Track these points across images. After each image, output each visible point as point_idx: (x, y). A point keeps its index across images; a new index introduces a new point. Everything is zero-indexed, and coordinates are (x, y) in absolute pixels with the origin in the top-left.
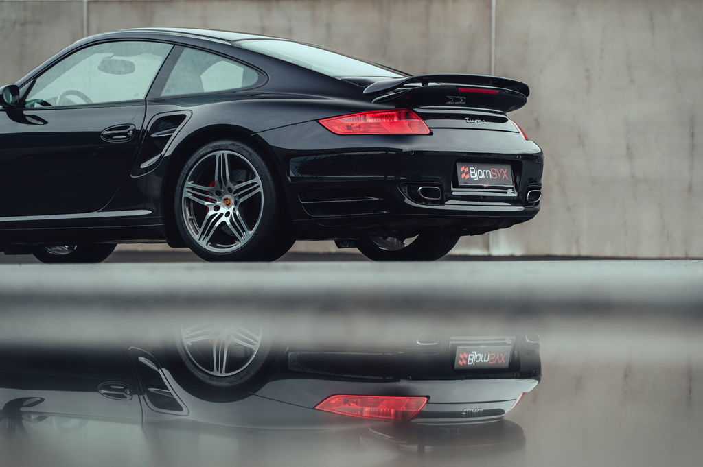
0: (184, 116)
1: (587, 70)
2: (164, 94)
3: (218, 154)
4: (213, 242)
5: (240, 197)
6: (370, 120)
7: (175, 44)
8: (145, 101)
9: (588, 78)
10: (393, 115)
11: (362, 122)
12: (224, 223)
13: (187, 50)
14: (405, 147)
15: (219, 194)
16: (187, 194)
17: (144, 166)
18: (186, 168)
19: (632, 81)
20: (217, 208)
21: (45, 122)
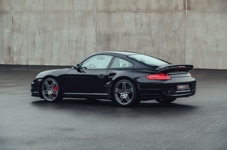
0: (116, 73)
1: (207, 28)
2: (111, 68)
3: (123, 82)
4: (122, 102)
5: (128, 92)
6: (157, 76)
7: (114, 56)
8: (107, 69)
9: (207, 29)
10: (162, 75)
11: (156, 76)
12: (124, 98)
13: (117, 58)
14: (165, 82)
15: (123, 91)
16: (116, 91)
17: (107, 84)
18: (116, 85)
19: (217, 30)
20: (123, 94)
21: (85, 73)
